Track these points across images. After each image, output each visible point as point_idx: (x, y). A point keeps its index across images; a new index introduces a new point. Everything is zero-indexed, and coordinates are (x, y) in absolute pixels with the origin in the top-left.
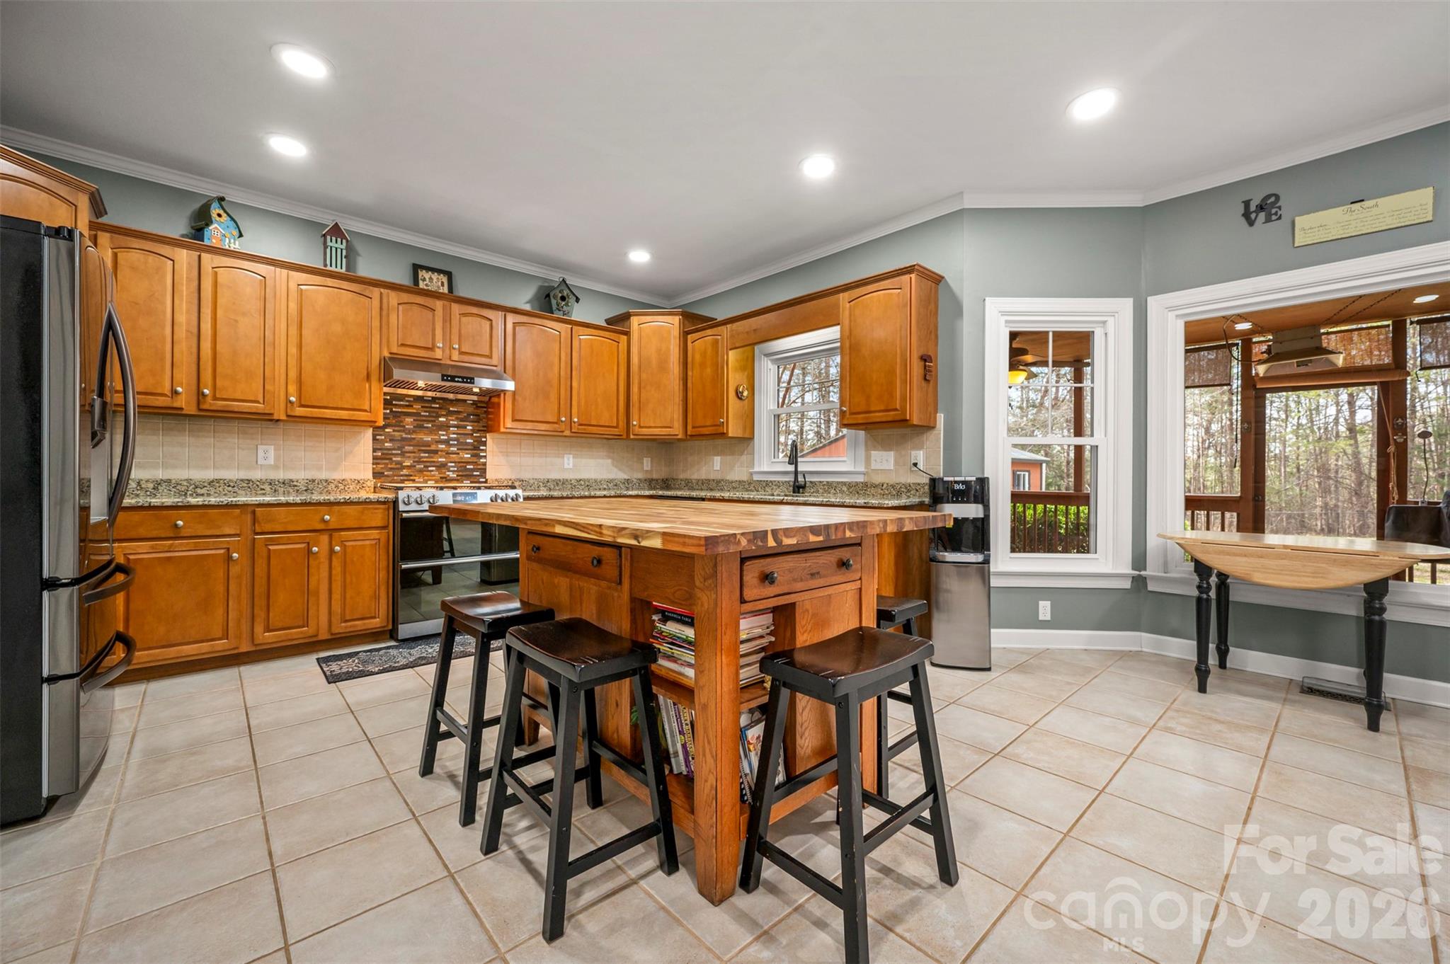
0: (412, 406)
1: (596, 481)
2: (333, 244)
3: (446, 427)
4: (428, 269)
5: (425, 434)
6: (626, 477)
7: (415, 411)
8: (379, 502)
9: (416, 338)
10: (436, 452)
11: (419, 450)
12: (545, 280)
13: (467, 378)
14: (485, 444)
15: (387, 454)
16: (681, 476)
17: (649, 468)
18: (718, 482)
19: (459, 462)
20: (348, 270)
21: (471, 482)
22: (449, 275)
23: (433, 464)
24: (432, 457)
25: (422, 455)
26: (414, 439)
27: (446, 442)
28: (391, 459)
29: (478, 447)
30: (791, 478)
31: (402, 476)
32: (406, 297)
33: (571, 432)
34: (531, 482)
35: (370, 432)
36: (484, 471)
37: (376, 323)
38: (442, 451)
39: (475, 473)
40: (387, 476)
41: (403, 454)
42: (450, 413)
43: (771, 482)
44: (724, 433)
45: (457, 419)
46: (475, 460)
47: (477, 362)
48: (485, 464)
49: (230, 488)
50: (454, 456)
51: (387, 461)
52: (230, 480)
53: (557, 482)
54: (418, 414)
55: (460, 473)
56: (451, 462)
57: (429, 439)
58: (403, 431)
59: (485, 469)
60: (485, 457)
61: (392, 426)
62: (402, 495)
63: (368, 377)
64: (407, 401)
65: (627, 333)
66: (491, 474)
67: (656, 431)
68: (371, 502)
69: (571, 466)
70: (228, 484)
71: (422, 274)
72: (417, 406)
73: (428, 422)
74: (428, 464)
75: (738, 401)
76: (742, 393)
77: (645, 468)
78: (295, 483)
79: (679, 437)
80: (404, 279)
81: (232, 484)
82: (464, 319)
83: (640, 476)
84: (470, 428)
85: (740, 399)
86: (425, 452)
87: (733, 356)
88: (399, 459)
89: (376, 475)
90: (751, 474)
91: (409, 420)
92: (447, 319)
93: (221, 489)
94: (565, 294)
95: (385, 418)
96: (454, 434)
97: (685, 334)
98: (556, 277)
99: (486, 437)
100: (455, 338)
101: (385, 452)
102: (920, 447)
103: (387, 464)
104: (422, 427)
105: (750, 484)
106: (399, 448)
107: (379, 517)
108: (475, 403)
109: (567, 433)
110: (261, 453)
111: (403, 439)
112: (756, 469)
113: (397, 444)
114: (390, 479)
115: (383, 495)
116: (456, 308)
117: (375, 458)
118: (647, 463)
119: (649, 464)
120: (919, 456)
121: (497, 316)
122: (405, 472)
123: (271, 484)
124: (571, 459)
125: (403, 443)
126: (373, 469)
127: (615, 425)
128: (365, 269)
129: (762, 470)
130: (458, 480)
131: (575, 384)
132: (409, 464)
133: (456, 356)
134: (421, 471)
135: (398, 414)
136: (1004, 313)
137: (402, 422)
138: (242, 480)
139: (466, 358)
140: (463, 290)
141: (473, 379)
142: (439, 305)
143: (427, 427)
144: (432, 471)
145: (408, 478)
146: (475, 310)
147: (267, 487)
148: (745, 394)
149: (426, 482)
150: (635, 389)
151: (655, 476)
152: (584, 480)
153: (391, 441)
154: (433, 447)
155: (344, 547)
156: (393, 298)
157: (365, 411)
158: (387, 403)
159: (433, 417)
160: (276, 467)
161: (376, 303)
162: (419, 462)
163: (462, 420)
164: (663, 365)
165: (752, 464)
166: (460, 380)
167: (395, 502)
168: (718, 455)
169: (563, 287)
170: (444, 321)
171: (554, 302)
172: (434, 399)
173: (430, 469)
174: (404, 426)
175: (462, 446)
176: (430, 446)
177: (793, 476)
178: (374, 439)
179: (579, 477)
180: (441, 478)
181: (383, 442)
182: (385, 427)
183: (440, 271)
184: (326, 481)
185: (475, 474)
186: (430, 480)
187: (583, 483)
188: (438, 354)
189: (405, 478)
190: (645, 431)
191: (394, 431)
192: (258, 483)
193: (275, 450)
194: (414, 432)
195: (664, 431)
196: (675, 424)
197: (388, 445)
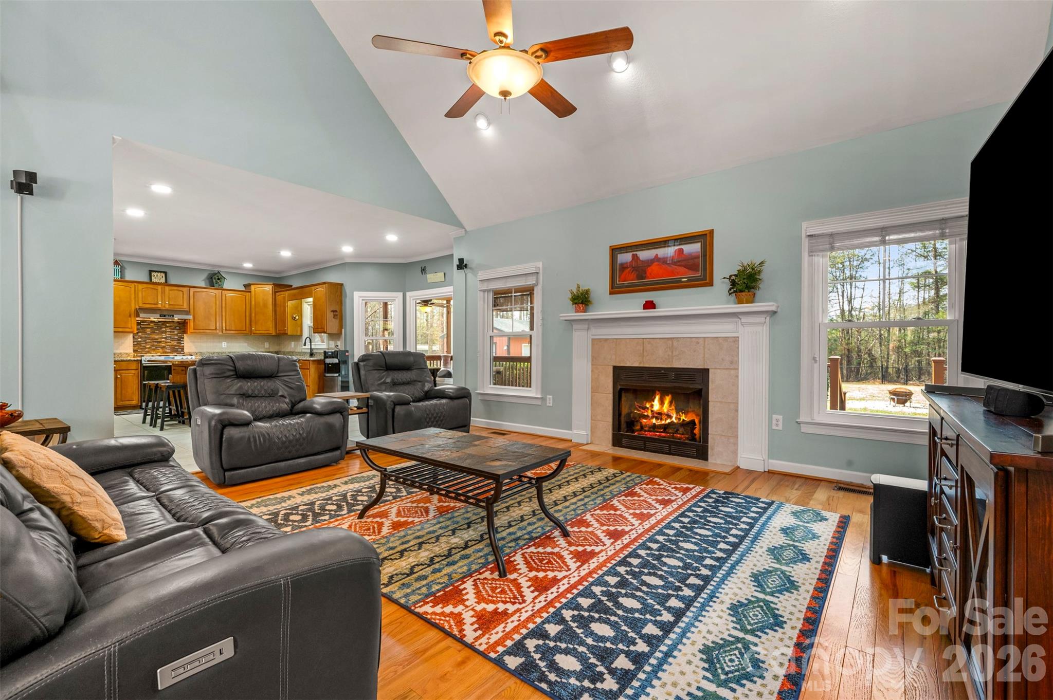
0: (149, 325)
3: (165, 332)
4: (156, 272)
5: (156, 335)
6: (255, 351)
8: (134, 361)
9: (150, 300)
10: (160, 342)
12: (212, 271)
13: (171, 315)
14: (183, 338)
16: (283, 350)
17: (269, 347)
18: (293, 352)
19: (171, 346)
20: (121, 278)
21: (177, 353)
22: (166, 273)
23: (159, 347)
24: (159, 344)
25: (154, 343)
26: (151, 337)
27: (165, 338)
28: (141, 345)
29: (180, 339)
31: (145, 351)
32: (145, 286)
33: (222, 333)
34: (206, 353)
35: (131, 335)
36: (183, 349)
37: (133, 296)
38: (163, 342)
41: (146, 343)
42: (167, 327)
44: (286, 334)
45: (170, 329)
46: (178, 344)
47: (177, 308)
48: (183, 346)
50: (169, 343)
53: (219, 353)
55: (172, 350)
56: (168, 346)
57: (157, 337)
60: (183, 343)
62: (143, 358)
63: (130, 316)
64: (148, 323)
65: (250, 292)
66: (186, 350)
67: (263, 332)
68: (131, 361)
69: (226, 347)
71: (153, 274)
72: (152, 325)
73: (157, 330)
74: (157, 347)
76: (295, 317)
77: (266, 347)
79: (273, 334)
80: (145, 278)
82: (171, 292)
83: (263, 350)
84: (176, 332)
85: (294, 320)
87: (290, 304)
88: (144, 345)
89: (135, 351)
91: (149, 330)
92: (163, 292)
94: (220, 277)
95: (138, 329)
96: (169, 335)
97: (275, 293)
98: (216, 270)
99: (183, 336)
100: (167, 299)
101: (138, 342)
102: (339, 340)
106: (144, 341)
107: (134, 366)
108: (178, 322)
109: (221, 333)
111: (146, 337)
113: (144, 339)
114: (140, 352)
115: (136, 359)
116: (167, 288)
118: (267, 345)
120: (339, 343)
121: (185, 290)
122: (147, 350)
124: (226, 344)
125: (146, 339)
126: (133, 349)
127: (245, 329)
128: (129, 276)
130: (171, 353)
131: (224, 314)
133: (167, 306)
134: (154, 349)
135: (144, 328)
136: (361, 297)
139: (171, 306)
140: (172, 281)
141: (173, 315)
142: (159, 288)
143: (157, 333)
144: (159, 349)
145: (148, 352)
146: (175, 288)
148: (297, 318)
150: (253, 315)
151: (271, 350)
152: (232, 352)
153: (141, 338)
154: (159, 340)
155: (121, 376)
156: (140, 286)
157: (129, 328)
158: (138, 324)
159: (159, 328)
161: (133, 289)
162: (153, 346)
163: (172, 329)
164: (265, 306)
166: (168, 316)
167: (141, 361)
169: (219, 274)
170: (162, 293)
171: (214, 281)
172: (159, 322)
174: (146, 332)
175: (173, 339)
178: (134, 338)
179: (230, 351)
180: (163, 352)
182: (138, 333)
183: (161, 272)
185: (179, 350)
186: (158, 353)
188: (160, 306)
190: (258, 332)
194: (151, 334)
195: (266, 332)
196: (271, 329)
197: (140, 340)
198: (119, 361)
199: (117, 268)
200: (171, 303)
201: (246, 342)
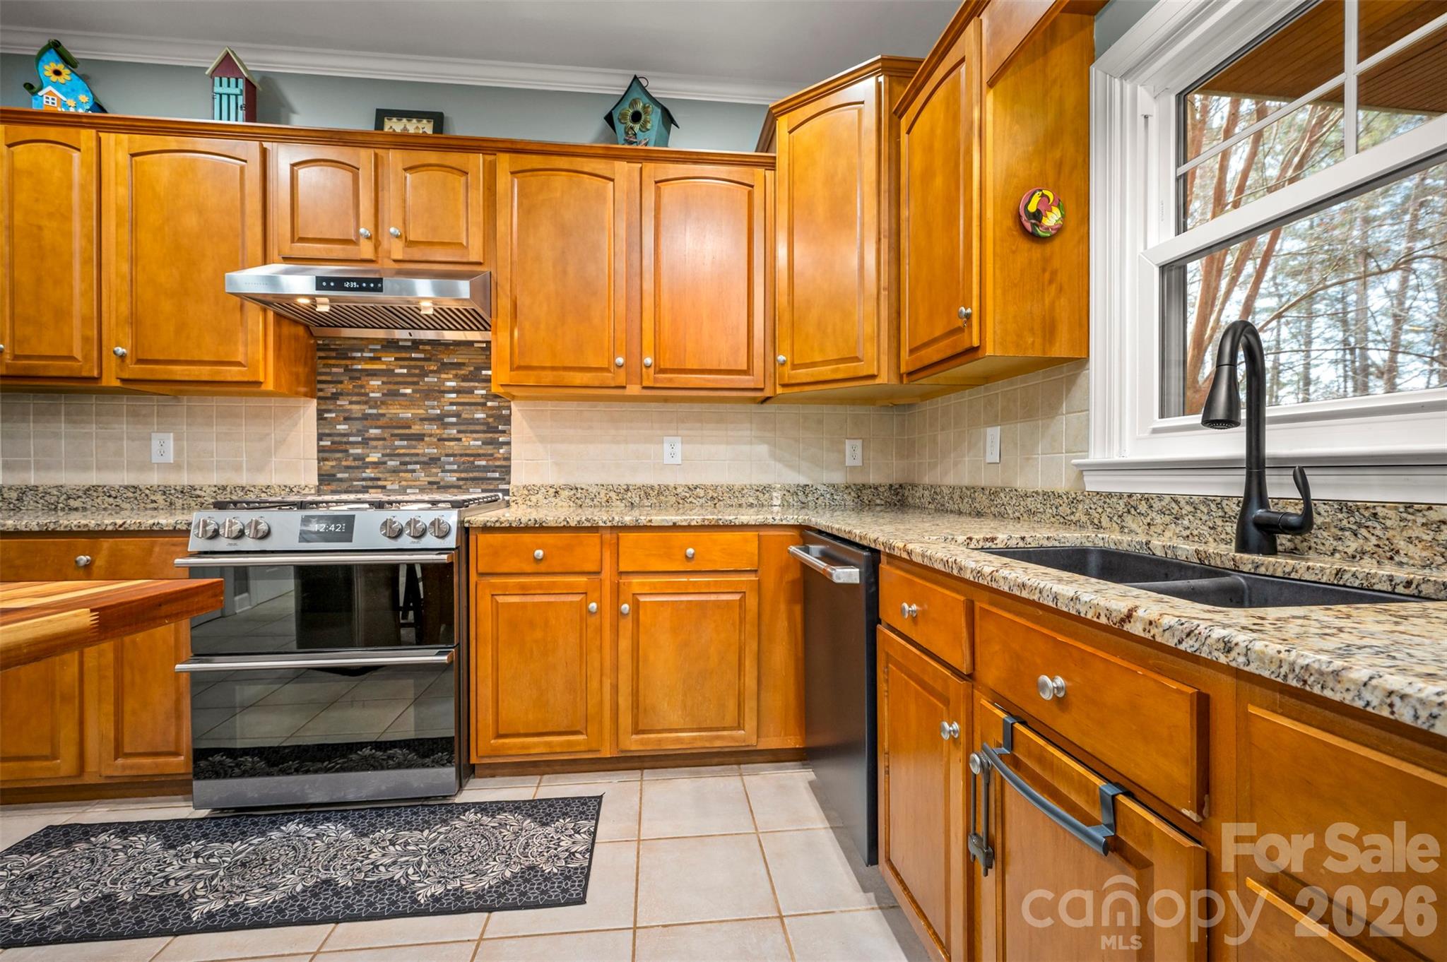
0: (379, 359)
1: (730, 489)
2: (225, 90)
3: (438, 392)
4: (401, 114)
5: (403, 407)
6: (803, 480)
7: (384, 367)
9: (326, 223)
10: (420, 437)
11: (392, 435)
13: (368, 281)
14: (507, 420)
15: (340, 443)
16: (927, 480)
17: (858, 462)
18: (994, 493)
19: (461, 455)
21: (483, 491)
23: (415, 459)
24: (414, 447)
25: (397, 443)
26: (383, 415)
27: (439, 419)
28: (346, 451)
29: (495, 426)
30: (1233, 486)
31: (364, 479)
32: (305, 151)
34: (594, 490)
35: (307, 407)
36: (507, 470)
37: (254, 206)
38: (431, 435)
39: (490, 475)
40: (341, 480)
41: (365, 442)
42: (445, 367)
43: (1146, 498)
44: (974, 350)
45: (456, 376)
46: (489, 449)
47: (440, 260)
48: (508, 458)
49: (111, 500)
50: (452, 443)
51: (340, 455)
52: (112, 488)
53: (646, 491)
54: (389, 372)
55: (463, 475)
56: (447, 455)
57: (408, 414)
58: (366, 403)
59: (510, 466)
60: (509, 443)
61: (348, 394)
64: (372, 350)
65: (771, 160)
66: (519, 476)
67: (825, 372)
69: (678, 460)
70: (108, 492)
71: (391, 123)
72: (389, 359)
73: (407, 384)
74: (407, 459)
75: (1024, 245)
76: (1037, 216)
77: (849, 462)
78: (198, 492)
79: (877, 381)
81: (113, 493)
82: (411, 178)
83: (838, 478)
84: (484, 392)
85: (1033, 237)
86: (402, 437)
88: (359, 451)
89: (324, 478)
90: (1082, 470)
91: (376, 383)
92: (381, 182)
93: (99, 501)
94: (639, 107)
96: (452, 404)
99: (509, 408)
100: (393, 214)
101: (337, 439)
103: (339, 460)
104: (395, 394)
105: (1074, 502)
106: (359, 433)
109: (635, 387)
110: (155, 444)
111: (366, 417)
112: (1096, 455)
113: (358, 425)
114: (344, 486)
116: (398, 160)
117: (321, 450)
118: (853, 452)
119: (859, 451)
121: (476, 163)
122: (369, 473)
123: (164, 493)
124: (678, 447)
125: (365, 422)
126: (319, 468)
127: (745, 367)
129: (1116, 458)
130: (459, 487)
132: (375, 459)
133: (398, 251)
134: (395, 471)
135: (358, 375)
137: (362, 387)
138: (126, 487)
139: (418, 253)
141: (380, 280)
142: (366, 158)
143: (405, 395)
144: (414, 471)
146: (433, 158)
147: (159, 497)
148: (1052, 219)
149: (403, 491)
151: (873, 479)
152: (705, 488)
153: (347, 419)
154: (416, 429)
156: (284, 156)
157: (239, 364)
159: (415, 375)
160: (177, 467)
161: (257, 166)
162: (393, 456)
163: (465, 378)
165: (1082, 442)
166: (354, 285)
168: (993, 422)
169: (636, 94)
170: (375, 187)
173: (410, 467)
174: (366, 395)
175: (467, 426)
176: (410, 427)
177: (1241, 477)
178: (320, 417)
179: (692, 482)
180: (430, 483)
181: (334, 422)
183: (420, 115)
184: (243, 488)
185: (492, 474)
186: (411, 487)
187: (701, 493)
188: (366, 250)
189: (370, 483)
190: (803, 374)
191: (351, 403)
192: (147, 492)
193: (175, 440)
194: (383, 403)
195: (844, 370)
196: (869, 351)
197: (342, 428)
198: (103, 534)
199: (233, 90)
200: (412, 237)
201: (762, 440)
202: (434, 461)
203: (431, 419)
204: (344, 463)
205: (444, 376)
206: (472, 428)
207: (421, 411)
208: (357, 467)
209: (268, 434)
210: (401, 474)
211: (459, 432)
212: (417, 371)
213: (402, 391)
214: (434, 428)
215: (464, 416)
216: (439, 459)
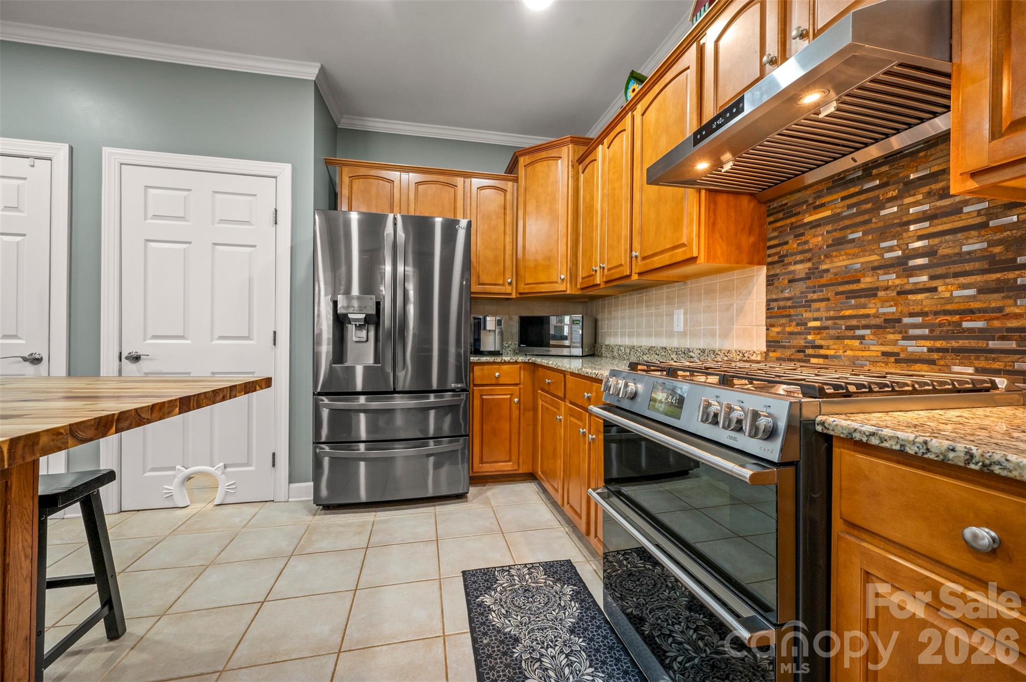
0: (827, 203)
5: (851, 256)
7: (830, 213)
11: (838, 294)
15: (785, 308)
19: (936, 313)
23: (864, 322)
24: (864, 307)
25: (843, 303)
35: (762, 273)
38: (887, 288)
42: (909, 187)
49: (657, 356)
50: (920, 297)
51: (783, 321)
54: (835, 218)
55: (939, 344)
56: (911, 315)
58: (809, 260)
61: (793, 254)
72: (836, 200)
73: (854, 227)
74: (854, 322)
86: (850, 295)
88: (801, 315)
89: (770, 345)
91: (820, 234)
96: (920, 238)
103: (785, 325)
104: (842, 242)
106: (802, 295)
110: (675, 317)
117: (769, 317)
125: (808, 283)
130: (932, 362)
132: (818, 324)
134: (839, 338)
137: (806, 242)
143: (853, 240)
159: (866, 212)
160: (684, 334)
173: (859, 332)
175: (948, 266)
176: (858, 281)
178: (769, 283)
180: (884, 354)
181: (779, 286)
191: (795, 263)
193: (684, 314)
202: (892, 323)
203: (886, 266)
204: (788, 329)
205: (907, 200)
206: (957, 268)
207: (875, 257)
208: (800, 333)
209: (732, 305)
210: (846, 342)
211: (932, 278)
212: (869, 206)
213: (851, 237)
214: (891, 278)
215: (942, 251)
216: (899, 321)
